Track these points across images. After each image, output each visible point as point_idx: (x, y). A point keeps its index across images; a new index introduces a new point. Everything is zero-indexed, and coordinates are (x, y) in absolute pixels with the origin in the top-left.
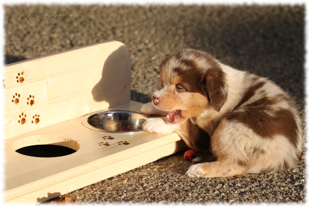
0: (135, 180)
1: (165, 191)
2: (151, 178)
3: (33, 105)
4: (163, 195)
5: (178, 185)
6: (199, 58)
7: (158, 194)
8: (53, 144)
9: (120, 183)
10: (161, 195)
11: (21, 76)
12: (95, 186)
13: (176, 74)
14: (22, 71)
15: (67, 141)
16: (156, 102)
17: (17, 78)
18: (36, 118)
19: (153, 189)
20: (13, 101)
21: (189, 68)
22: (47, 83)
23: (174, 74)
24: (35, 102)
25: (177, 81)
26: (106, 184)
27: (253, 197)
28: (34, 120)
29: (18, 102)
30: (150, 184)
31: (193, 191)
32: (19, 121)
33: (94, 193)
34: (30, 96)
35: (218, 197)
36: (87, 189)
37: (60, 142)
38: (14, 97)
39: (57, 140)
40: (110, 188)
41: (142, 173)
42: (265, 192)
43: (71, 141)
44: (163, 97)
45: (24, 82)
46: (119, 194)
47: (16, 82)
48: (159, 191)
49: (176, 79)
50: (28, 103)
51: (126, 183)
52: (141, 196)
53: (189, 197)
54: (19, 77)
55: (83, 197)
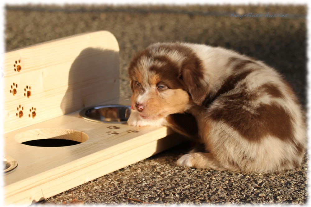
0: (149, 170)
1: (186, 177)
2: (165, 167)
3: (30, 97)
4: (185, 181)
5: (197, 171)
6: (170, 52)
7: (179, 180)
8: (54, 138)
9: (134, 173)
10: (183, 180)
11: (18, 64)
12: (109, 176)
13: (153, 73)
14: (19, 59)
15: (70, 133)
16: (141, 109)
17: (15, 66)
18: (33, 111)
19: (172, 176)
20: (11, 91)
21: (164, 64)
22: (43, 73)
23: (152, 74)
24: (32, 93)
25: (156, 80)
26: (120, 174)
27: (280, 178)
28: (31, 113)
29: (16, 93)
30: (167, 172)
31: (215, 175)
32: (17, 114)
33: (111, 183)
34: (27, 87)
35: (244, 179)
36: (102, 180)
37: (62, 136)
38: (12, 87)
39: (58, 133)
40: (125, 177)
41: (153, 163)
42: (290, 173)
43: (75, 133)
44: (147, 101)
45: (21, 71)
46: (139, 182)
47: (14, 70)
48: (179, 177)
49: (155, 78)
50: (25, 94)
51: (140, 172)
52: (163, 183)
53: (214, 180)
54: (17, 65)
55: (101, 186)
